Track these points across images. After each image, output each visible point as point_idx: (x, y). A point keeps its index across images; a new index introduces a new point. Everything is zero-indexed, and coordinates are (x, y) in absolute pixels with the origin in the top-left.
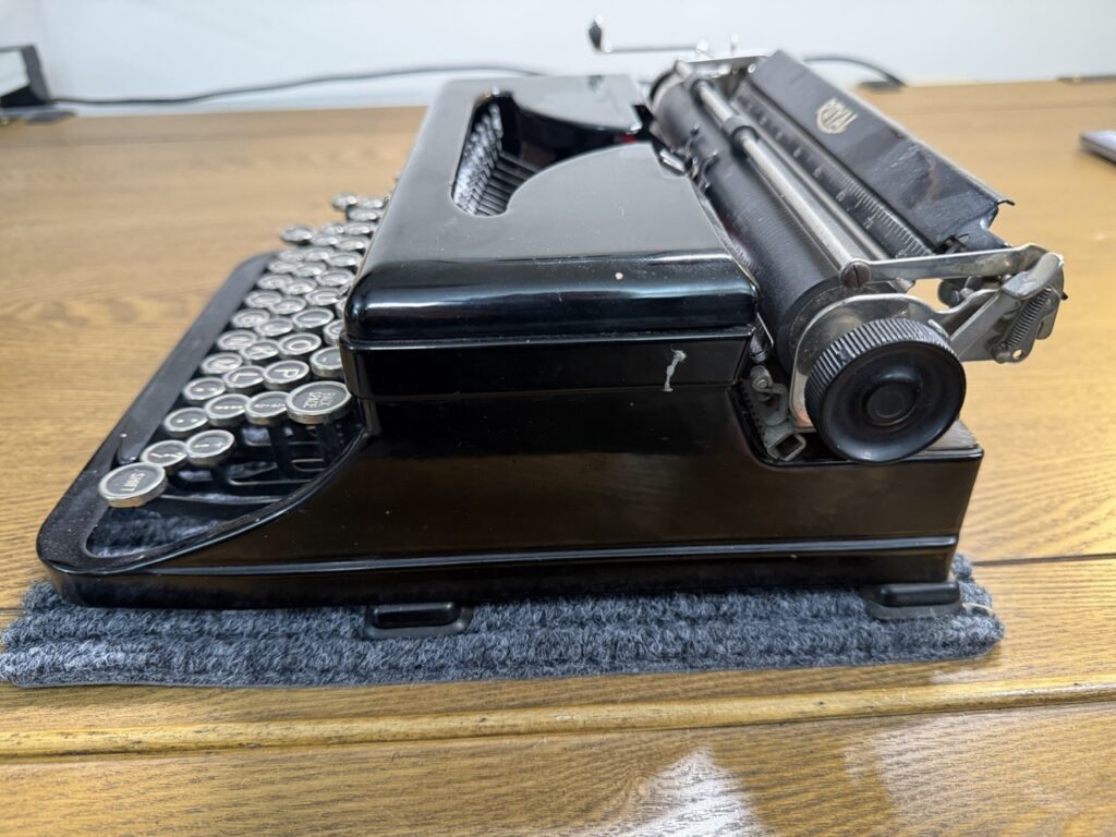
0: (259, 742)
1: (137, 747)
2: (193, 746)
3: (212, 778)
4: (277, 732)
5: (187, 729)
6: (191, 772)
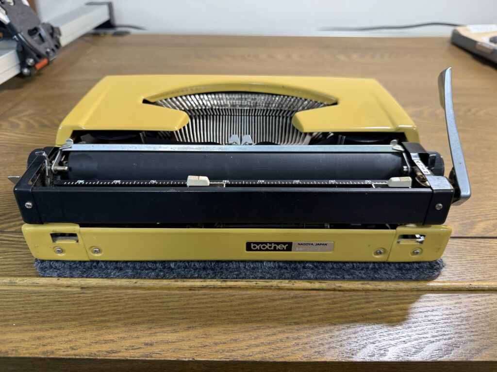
0: (387, 289)
1: (339, 289)
4: (394, 285)
5: (357, 283)
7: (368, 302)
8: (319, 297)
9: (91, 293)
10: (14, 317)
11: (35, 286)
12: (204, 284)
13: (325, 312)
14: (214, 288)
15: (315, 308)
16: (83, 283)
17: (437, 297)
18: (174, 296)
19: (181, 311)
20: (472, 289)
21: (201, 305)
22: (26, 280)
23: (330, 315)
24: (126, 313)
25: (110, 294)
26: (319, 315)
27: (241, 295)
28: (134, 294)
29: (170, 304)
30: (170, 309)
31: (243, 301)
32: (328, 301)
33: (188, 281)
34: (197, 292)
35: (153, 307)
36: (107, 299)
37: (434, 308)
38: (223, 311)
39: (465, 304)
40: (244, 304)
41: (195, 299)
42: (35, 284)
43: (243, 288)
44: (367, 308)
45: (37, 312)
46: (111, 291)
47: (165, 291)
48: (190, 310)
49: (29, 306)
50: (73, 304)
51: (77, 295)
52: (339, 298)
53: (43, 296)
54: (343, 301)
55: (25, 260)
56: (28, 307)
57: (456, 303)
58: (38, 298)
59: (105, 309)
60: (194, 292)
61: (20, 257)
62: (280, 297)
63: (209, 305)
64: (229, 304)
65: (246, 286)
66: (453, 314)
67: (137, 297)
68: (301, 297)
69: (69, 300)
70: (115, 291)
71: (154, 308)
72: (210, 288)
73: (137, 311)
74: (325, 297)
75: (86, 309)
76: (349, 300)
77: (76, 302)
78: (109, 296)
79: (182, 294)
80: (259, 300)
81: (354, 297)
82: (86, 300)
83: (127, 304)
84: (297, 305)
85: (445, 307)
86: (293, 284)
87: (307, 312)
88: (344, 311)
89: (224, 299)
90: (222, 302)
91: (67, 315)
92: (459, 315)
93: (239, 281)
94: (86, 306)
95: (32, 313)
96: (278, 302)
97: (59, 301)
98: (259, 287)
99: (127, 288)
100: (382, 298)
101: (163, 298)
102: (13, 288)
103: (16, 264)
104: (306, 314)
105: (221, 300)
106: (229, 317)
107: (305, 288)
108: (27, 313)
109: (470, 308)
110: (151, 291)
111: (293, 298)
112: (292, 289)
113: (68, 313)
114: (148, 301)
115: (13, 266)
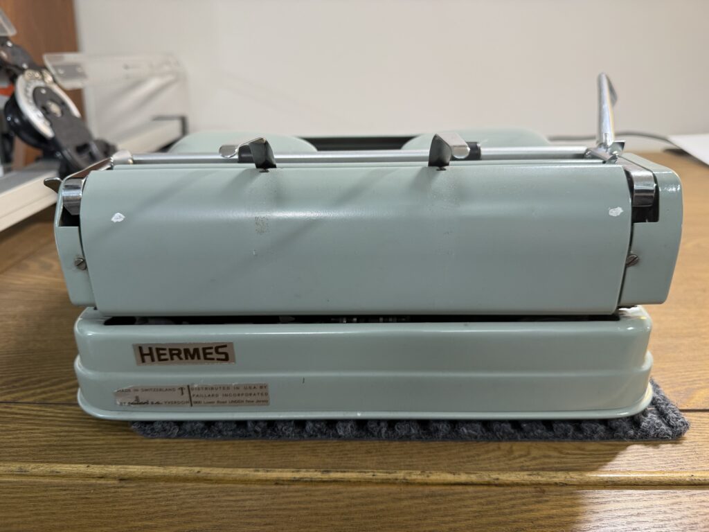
0: (566, 482)
1: (496, 482)
2: (528, 483)
3: (547, 501)
4: (577, 477)
5: (522, 473)
6: (533, 497)
7: (539, 502)
8: (467, 495)
9: (132, 487)
10: (20, 520)
11: (55, 476)
12: (297, 475)
13: (476, 517)
14: (312, 482)
15: (459, 510)
16: (122, 473)
17: (643, 495)
18: (253, 493)
19: (262, 513)
20: (696, 482)
21: (292, 506)
22: (42, 467)
23: (484, 520)
24: (183, 515)
25: (160, 489)
26: (466, 520)
27: (352, 492)
28: (195, 489)
29: (247, 503)
30: (246, 511)
31: (353, 501)
32: (479, 500)
33: (274, 471)
34: (286, 487)
35: (223, 507)
36: (155, 496)
37: (641, 511)
38: (324, 515)
39: (687, 506)
40: (355, 505)
41: (283, 497)
42: (55, 474)
43: (354, 482)
44: (538, 510)
45: (54, 513)
46: (162, 484)
47: (241, 486)
48: (275, 513)
49: (43, 504)
50: (107, 502)
51: (113, 490)
52: (495, 496)
53: (65, 490)
54: (502, 500)
55: (44, 441)
56: (41, 506)
57: (673, 504)
58: (58, 493)
59: (152, 510)
60: (282, 487)
61: (37, 437)
62: (410, 495)
63: (302, 506)
64: (333, 504)
65: (357, 478)
66: (669, 520)
67: (199, 493)
68: (440, 495)
69: (101, 496)
70: (169, 485)
71: (223, 509)
72: (306, 481)
73: (198, 513)
74: (474, 495)
75: (124, 510)
76: (511, 499)
77: (111, 499)
78: (159, 491)
79: (264, 490)
80: (377, 499)
81: (519, 495)
82: (125, 496)
83: (184, 503)
84: (435, 507)
85: (655, 509)
86: (428, 476)
87: (450, 516)
88: (504, 514)
89: (326, 498)
90: (322, 502)
91: (96, 517)
92: (679, 521)
93: (348, 472)
94: (125, 505)
95: (45, 514)
96: (406, 503)
97: (87, 498)
98: (377, 481)
99: (185, 479)
100: (560, 495)
101: (237, 495)
102: (24, 479)
103: (30, 446)
104: (447, 519)
105: (321, 499)
106: (333, 523)
107: (446, 482)
108: (39, 515)
109: (695, 511)
110: (220, 485)
111: (427, 496)
112: (426, 484)
113: (98, 515)
114: (214, 499)
115: (26, 449)
